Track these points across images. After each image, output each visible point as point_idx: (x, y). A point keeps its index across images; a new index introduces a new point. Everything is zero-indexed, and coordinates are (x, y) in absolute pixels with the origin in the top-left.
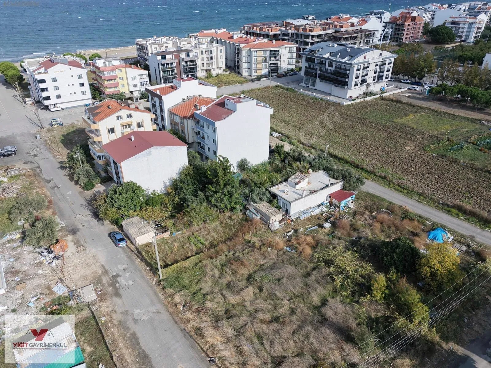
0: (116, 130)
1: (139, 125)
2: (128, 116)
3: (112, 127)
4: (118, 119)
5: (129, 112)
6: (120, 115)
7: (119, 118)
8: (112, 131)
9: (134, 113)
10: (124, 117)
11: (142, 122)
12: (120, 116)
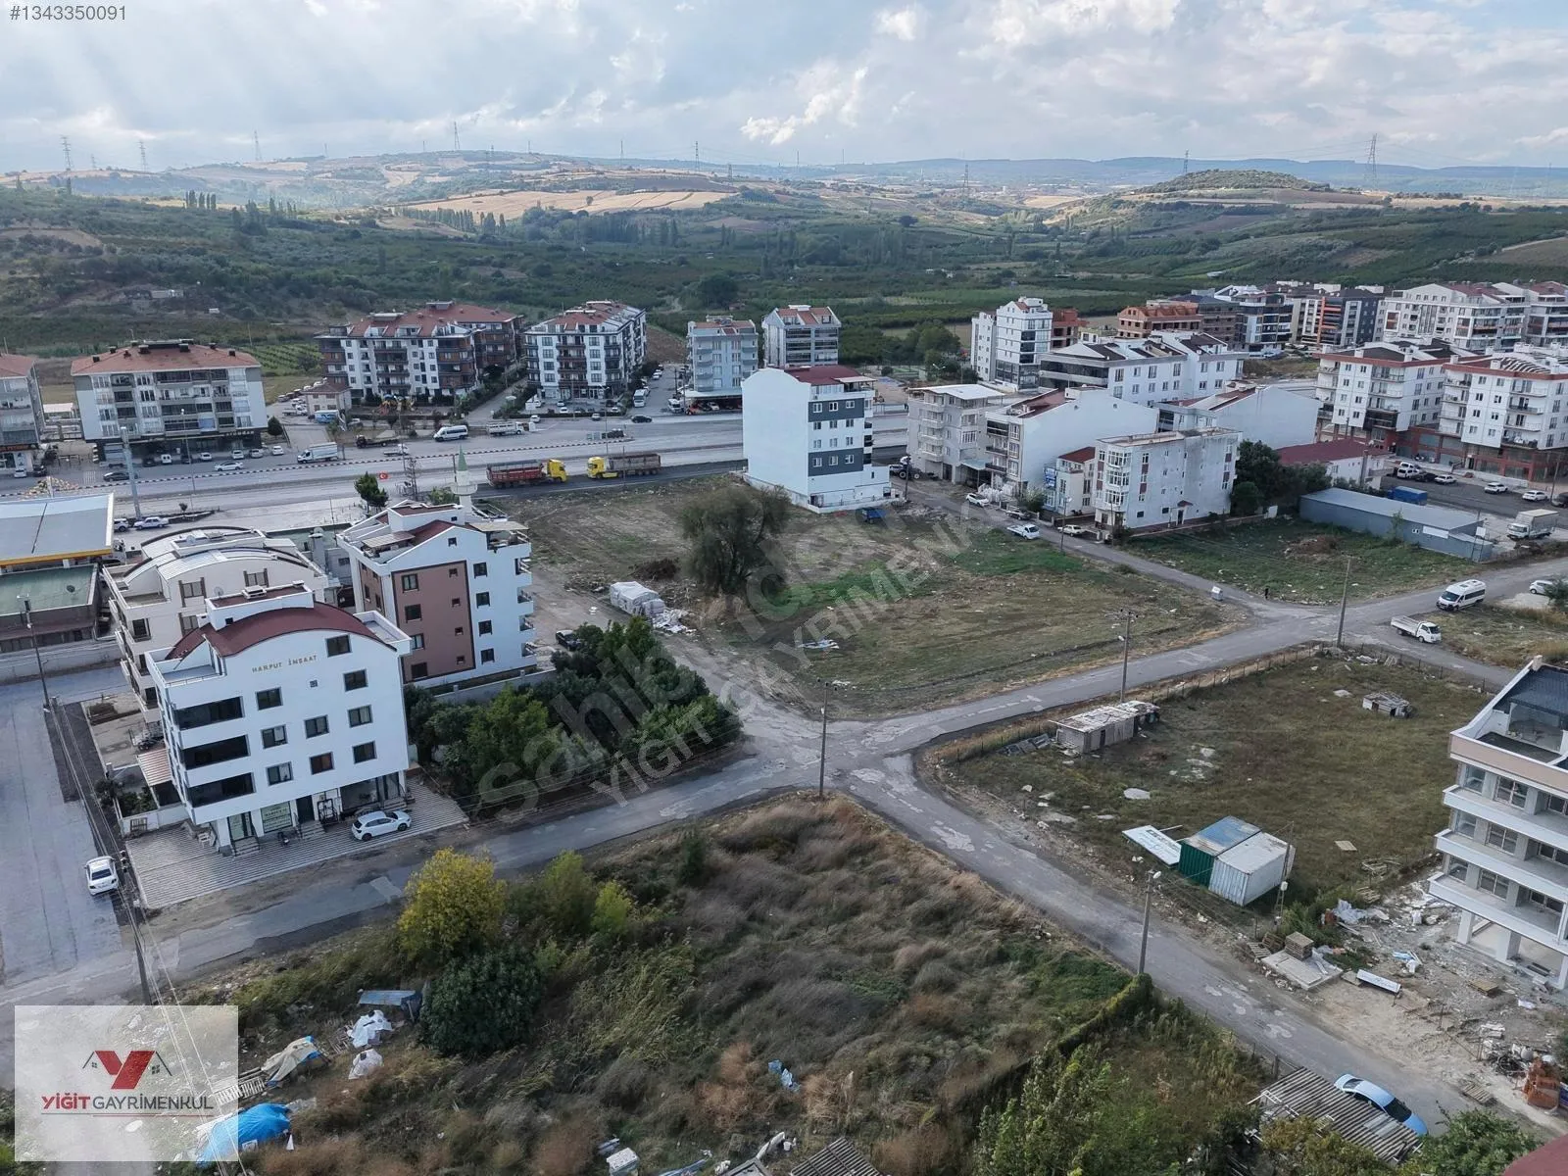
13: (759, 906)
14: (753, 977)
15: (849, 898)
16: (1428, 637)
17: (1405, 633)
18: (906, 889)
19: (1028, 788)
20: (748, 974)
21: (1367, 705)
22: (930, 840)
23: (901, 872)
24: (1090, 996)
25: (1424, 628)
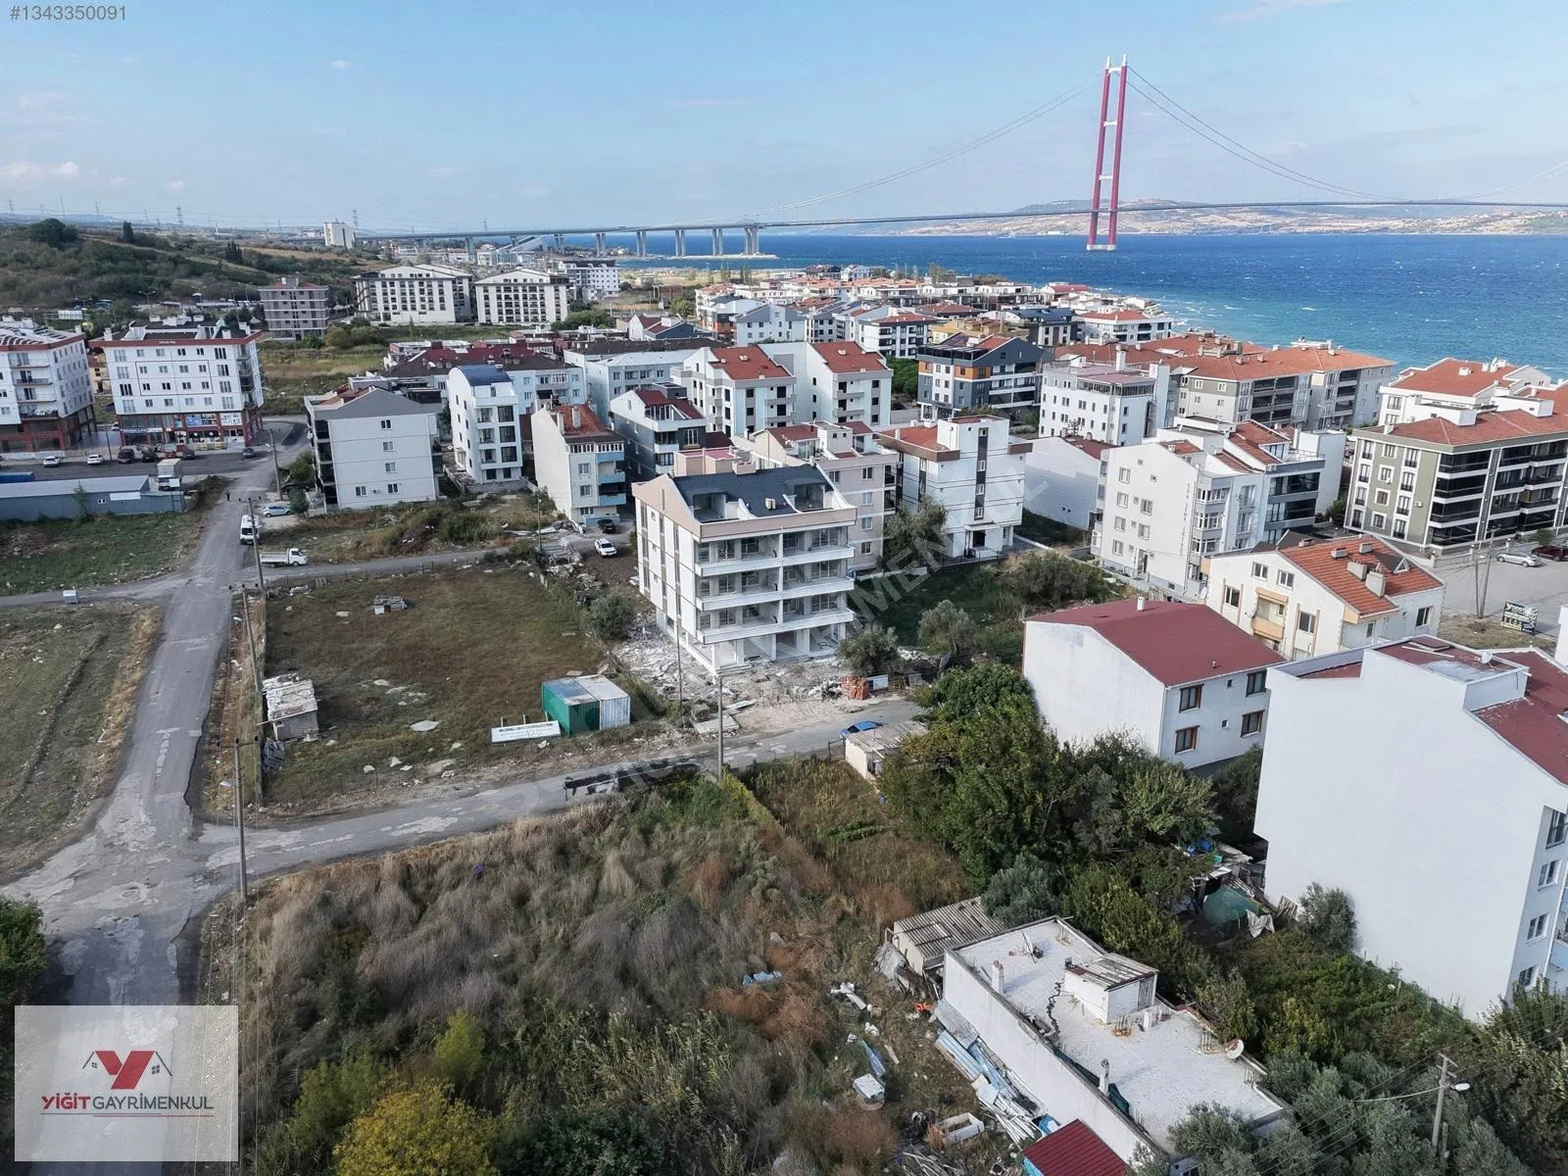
0: (1243, 599)
1: (1305, 622)
2: (1284, 575)
3: (1238, 588)
4: (1258, 574)
5: (1290, 568)
6: (1266, 564)
7: (1260, 571)
8: (1234, 598)
9: (1300, 576)
10: (1273, 574)
11: (1314, 618)
12: (1265, 569)
13: (474, 960)
14: (612, 975)
15: (498, 898)
16: (301, 560)
17: (277, 565)
18: (510, 860)
19: (368, 768)
20: (607, 975)
21: (379, 610)
22: (416, 838)
23: (476, 859)
24: (719, 804)
25: (294, 553)
